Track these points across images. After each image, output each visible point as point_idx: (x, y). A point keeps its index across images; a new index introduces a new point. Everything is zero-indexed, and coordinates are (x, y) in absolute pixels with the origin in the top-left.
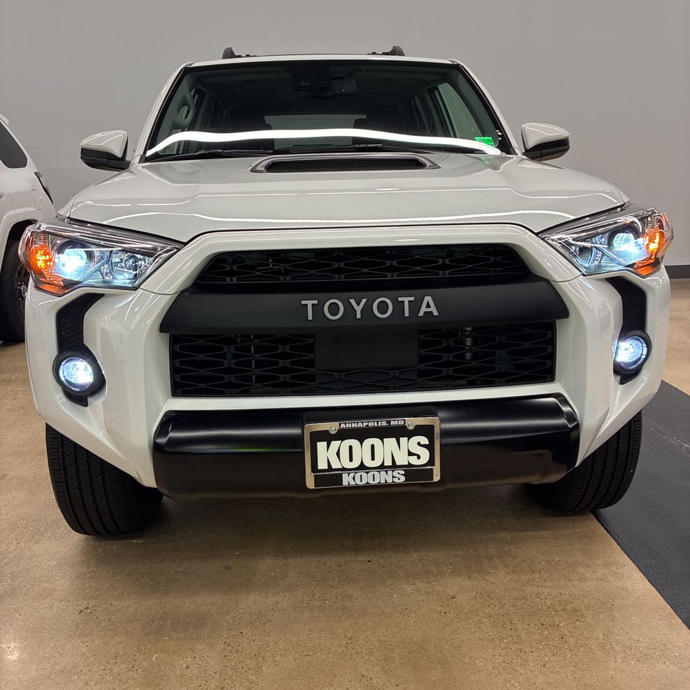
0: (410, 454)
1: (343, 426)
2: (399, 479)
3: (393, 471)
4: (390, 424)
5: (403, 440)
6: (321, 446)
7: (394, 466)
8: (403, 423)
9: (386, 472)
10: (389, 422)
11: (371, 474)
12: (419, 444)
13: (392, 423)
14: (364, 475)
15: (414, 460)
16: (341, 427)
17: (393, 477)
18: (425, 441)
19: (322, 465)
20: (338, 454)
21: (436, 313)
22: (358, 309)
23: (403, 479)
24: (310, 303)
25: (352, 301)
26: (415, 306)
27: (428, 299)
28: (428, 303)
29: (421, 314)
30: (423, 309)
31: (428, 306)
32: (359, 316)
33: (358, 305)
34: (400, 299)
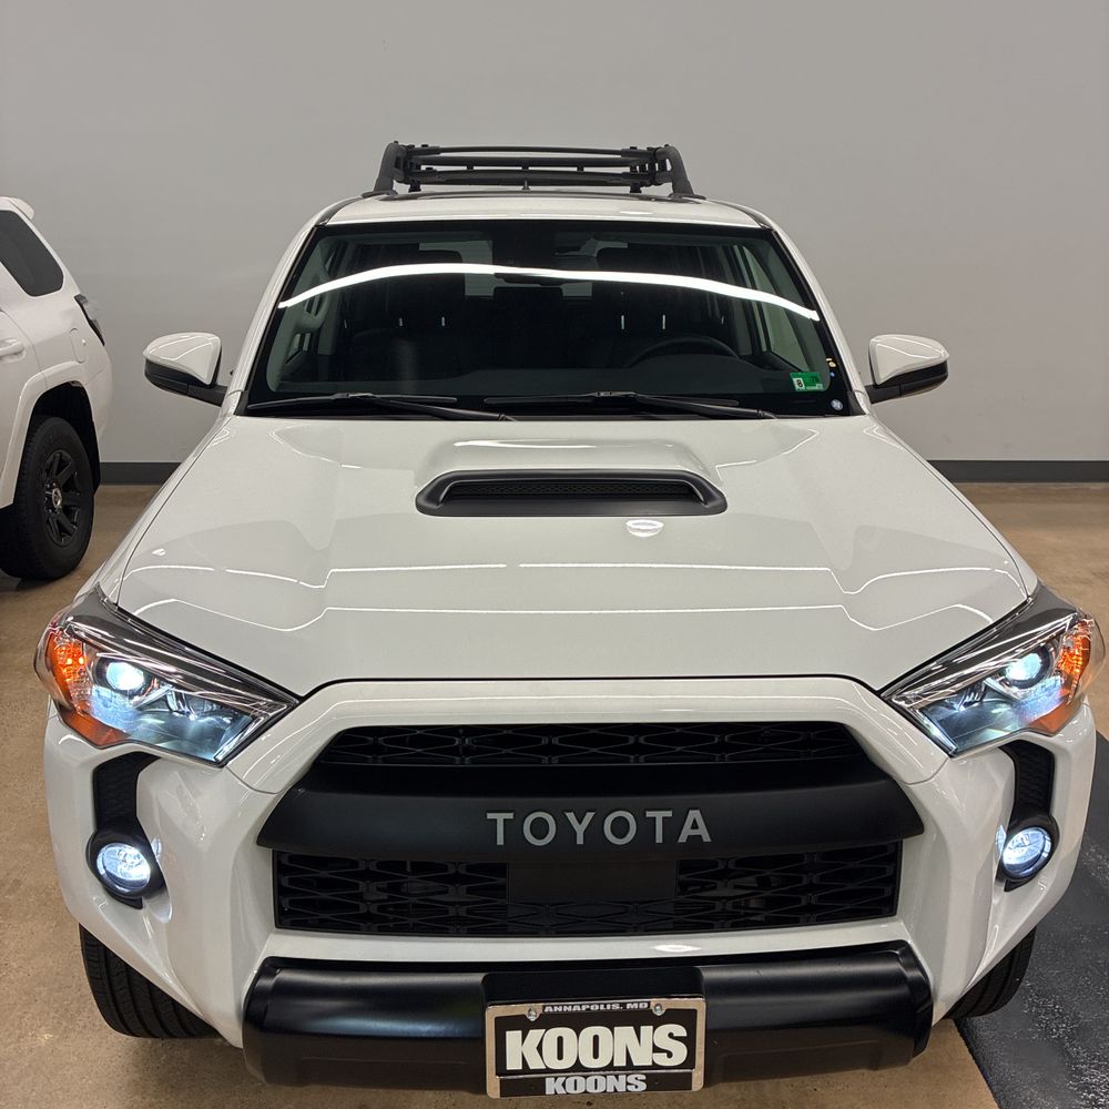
0: (656, 1049)
1: (547, 1009)
2: (636, 1087)
3: (627, 1075)
4: (625, 1008)
5: (646, 1030)
6: (513, 1037)
7: (630, 1067)
8: (646, 1005)
9: (617, 1076)
10: (624, 1005)
11: (591, 1080)
12: (671, 1035)
13: (628, 1006)
14: (580, 1080)
15: (661, 1059)
16: (546, 1010)
17: (628, 1084)
18: (680, 1031)
19: (513, 1063)
20: (540, 1048)
21: (706, 838)
22: (580, 829)
23: (643, 1086)
24: (500, 817)
25: (571, 816)
26: (673, 827)
27: (694, 815)
28: (695, 821)
29: (683, 839)
30: (687, 831)
31: (695, 826)
32: (580, 841)
33: (580, 822)
34: (649, 814)
